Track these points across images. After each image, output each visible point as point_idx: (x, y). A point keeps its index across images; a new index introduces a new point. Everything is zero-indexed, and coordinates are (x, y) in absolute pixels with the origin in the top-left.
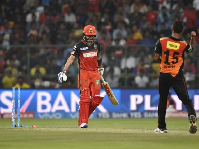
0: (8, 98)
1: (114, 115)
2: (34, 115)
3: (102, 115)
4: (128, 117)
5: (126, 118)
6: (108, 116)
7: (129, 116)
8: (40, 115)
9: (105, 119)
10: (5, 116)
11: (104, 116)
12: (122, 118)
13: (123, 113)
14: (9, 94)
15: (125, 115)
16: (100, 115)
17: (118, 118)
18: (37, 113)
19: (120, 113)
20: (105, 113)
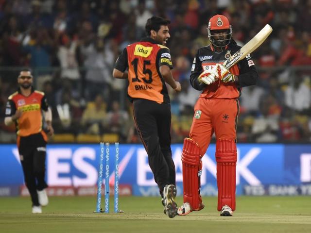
0: (86, 160)
1: (273, 190)
2: (132, 190)
3: (251, 191)
4: (297, 192)
5: (293, 195)
6: (262, 192)
7: (299, 191)
8: (142, 191)
9: (258, 196)
10: (82, 192)
11: (255, 192)
12: (287, 195)
13: (288, 185)
14: (89, 152)
15: (292, 190)
16: (248, 189)
17: (279, 195)
18: (138, 187)
19: (282, 185)
20: (257, 187)
